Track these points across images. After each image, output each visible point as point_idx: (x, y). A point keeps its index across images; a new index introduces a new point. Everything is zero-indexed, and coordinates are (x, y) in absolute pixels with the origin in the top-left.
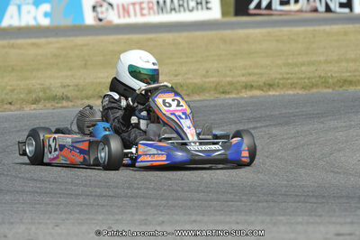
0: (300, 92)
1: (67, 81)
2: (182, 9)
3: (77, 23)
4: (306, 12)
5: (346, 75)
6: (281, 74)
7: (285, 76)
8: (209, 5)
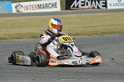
0: (88, 37)
1: (6, 33)
2: (47, 7)
3: (10, 12)
4: (91, 8)
5: (104, 31)
6: (81, 30)
7: (82, 31)
8: (56, 6)
